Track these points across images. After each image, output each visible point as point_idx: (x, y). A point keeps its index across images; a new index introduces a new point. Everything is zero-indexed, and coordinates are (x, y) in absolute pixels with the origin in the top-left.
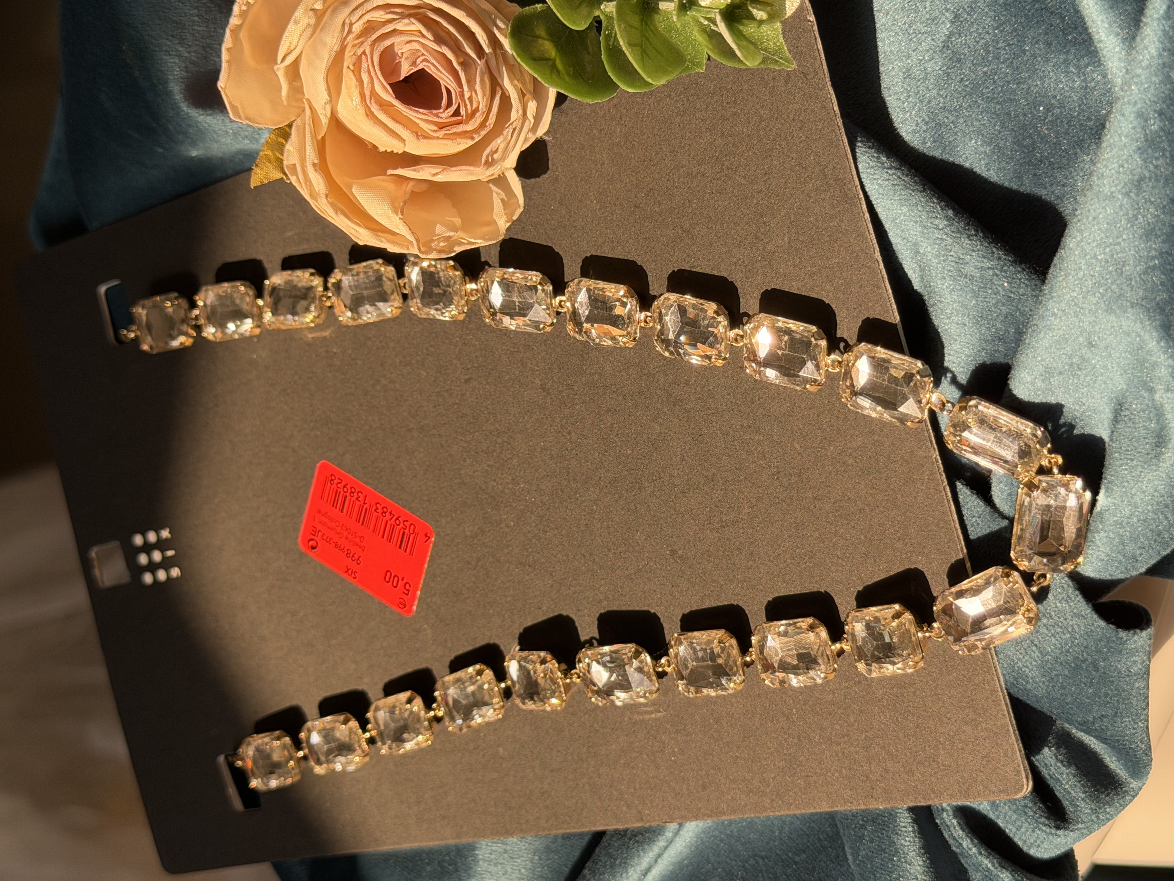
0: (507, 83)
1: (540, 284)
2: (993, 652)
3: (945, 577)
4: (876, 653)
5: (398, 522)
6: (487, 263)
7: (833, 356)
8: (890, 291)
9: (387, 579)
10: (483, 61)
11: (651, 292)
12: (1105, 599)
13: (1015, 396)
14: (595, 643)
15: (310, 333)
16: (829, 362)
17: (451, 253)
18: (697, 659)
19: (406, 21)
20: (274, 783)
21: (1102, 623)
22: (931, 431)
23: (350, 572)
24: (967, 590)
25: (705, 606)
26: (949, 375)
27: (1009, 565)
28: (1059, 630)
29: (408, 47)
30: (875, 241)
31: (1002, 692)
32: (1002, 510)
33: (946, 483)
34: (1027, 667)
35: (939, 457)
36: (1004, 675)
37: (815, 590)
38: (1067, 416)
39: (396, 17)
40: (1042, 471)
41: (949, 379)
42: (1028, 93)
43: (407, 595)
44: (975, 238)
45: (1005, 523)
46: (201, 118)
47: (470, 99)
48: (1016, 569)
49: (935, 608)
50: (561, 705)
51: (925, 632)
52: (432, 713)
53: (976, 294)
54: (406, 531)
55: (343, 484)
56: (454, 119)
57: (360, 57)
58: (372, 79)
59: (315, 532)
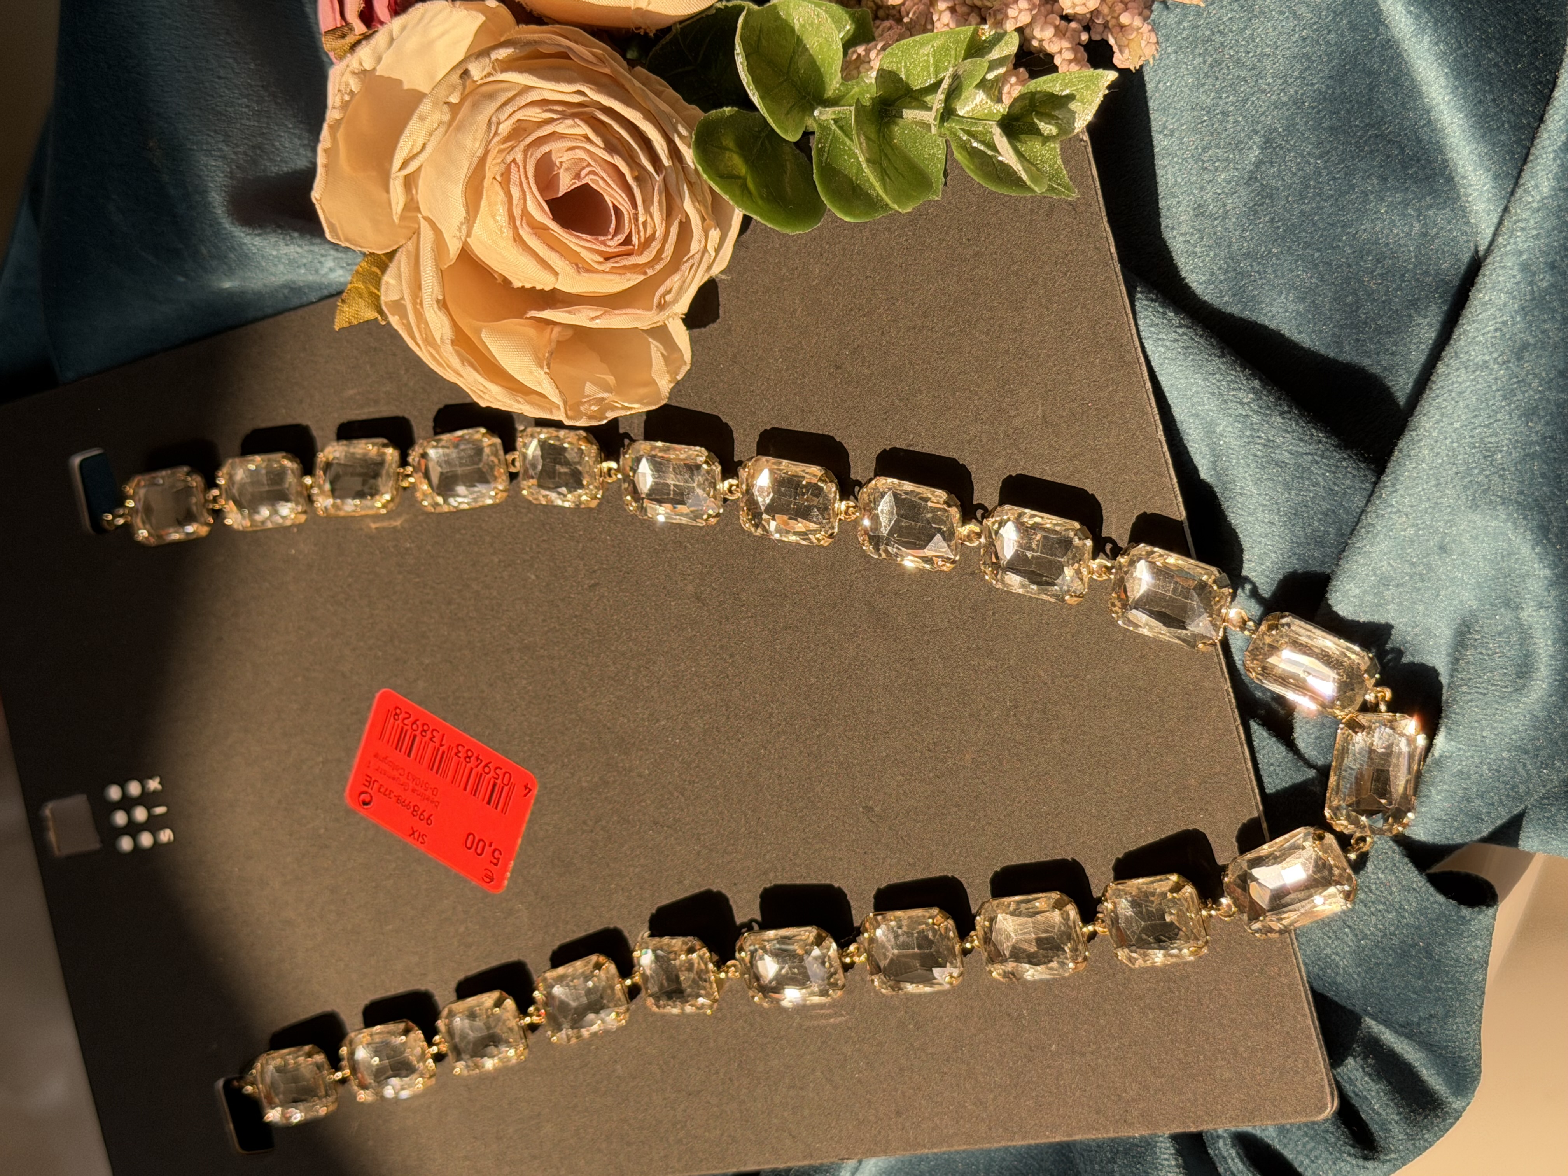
0: (688, 205)
1: (706, 462)
2: (1293, 936)
3: (1234, 840)
4: (1144, 936)
5: (487, 770)
6: (627, 435)
7: (1098, 561)
8: (1175, 480)
9: (469, 845)
10: (661, 177)
11: (852, 476)
12: (1436, 869)
13: (1335, 613)
14: (756, 927)
15: (374, 522)
16: (1095, 566)
17: (602, 419)
18: (899, 947)
19: (569, 122)
20: (297, 1116)
21: (1440, 898)
22: (1222, 657)
23: (416, 835)
24: (1267, 857)
25: (908, 879)
26: (1248, 587)
27: (1322, 826)
28: (1381, 907)
29: (571, 154)
30: (1157, 417)
31: (1304, 986)
32: (1307, 756)
33: (1239, 722)
34: (1337, 954)
35: (1230, 690)
36: (1306, 964)
37: (1059, 857)
38: (1396, 639)
39: (555, 116)
40: (1365, 708)
41: (1247, 592)
43: (496, 865)
44: (1289, 416)
45: (1312, 773)
46: (247, 240)
47: (645, 224)
48: (1330, 829)
49: (1226, 879)
50: (711, 1007)
51: (1212, 908)
52: (528, 1020)
53: (1287, 487)
54: (499, 781)
55: (412, 719)
56: (623, 248)
57: (510, 165)
58: (524, 192)
59: (369, 782)
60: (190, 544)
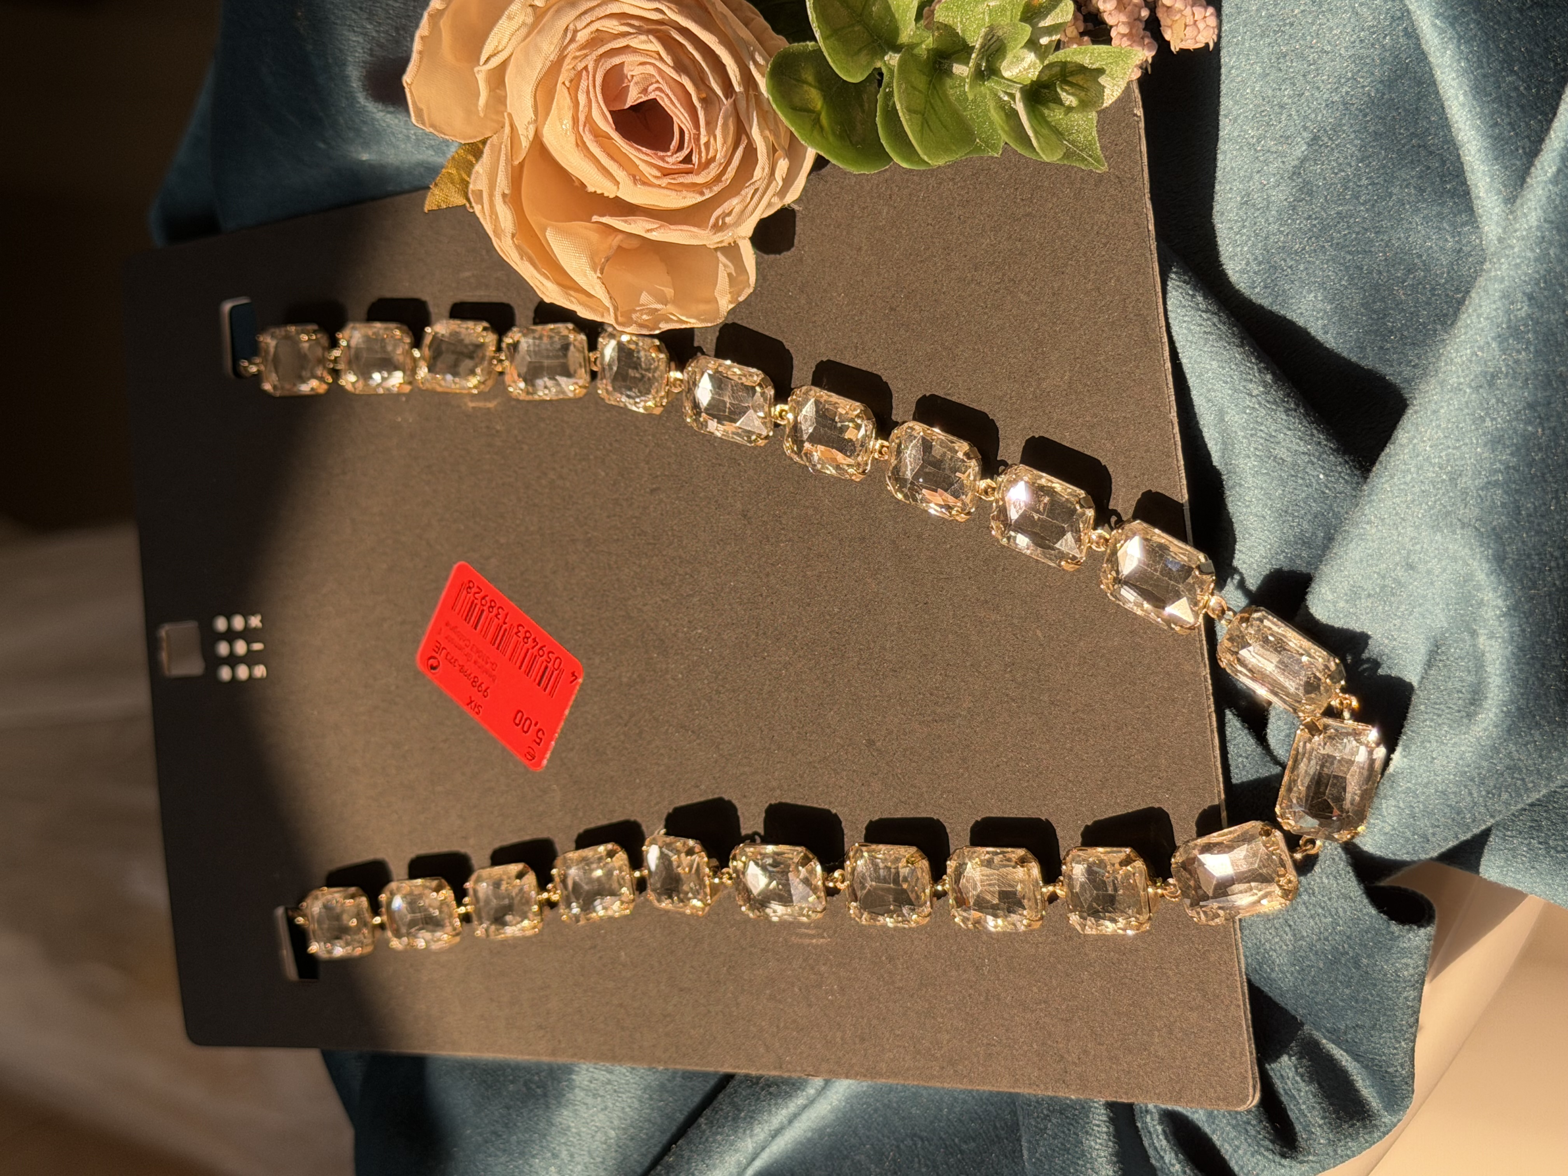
0: (755, 132)
1: (760, 385)
2: (1237, 926)
3: (1194, 824)
4: (1095, 905)
5: (541, 652)
6: (700, 350)
7: (1100, 531)
8: (1182, 462)
9: (517, 721)
10: (731, 101)
11: (893, 418)
12: (1384, 883)
13: (1311, 615)
14: (758, 840)
15: (472, 401)
16: (1094, 537)
17: (655, 329)
18: (878, 879)
19: (643, 37)
20: (339, 951)
21: (1373, 911)
22: (1204, 642)
23: (473, 704)
24: (1216, 845)
25: (898, 815)
27: (1272, 822)
28: (1320, 911)
29: (641, 69)
30: (1173, 398)
31: (1241, 977)
32: (1275, 752)
33: (1213, 709)
34: (1275, 951)
35: (1209, 676)
36: (1246, 956)
37: (1035, 816)
38: (1373, 650)
39: (631, 30)
40: (1331, 712)
41: (1235, 582)
42: (1387, 246)
43: (539, 744)
44: (1294, 413)
45: (1278, 769)
46: (380, 115)
47: (707, 145)
48: (1279, 827)
49: (1173, 860)
50: (703, 909)
51: (1158, 888)
52: (545, 896)
53: (1283, 483)
54: (550, 665)
55: (482, 594)
56: (682, 166)
57: (580, 72)
58: (590, 101)
59: (438, 648)
60: (313, 398)
